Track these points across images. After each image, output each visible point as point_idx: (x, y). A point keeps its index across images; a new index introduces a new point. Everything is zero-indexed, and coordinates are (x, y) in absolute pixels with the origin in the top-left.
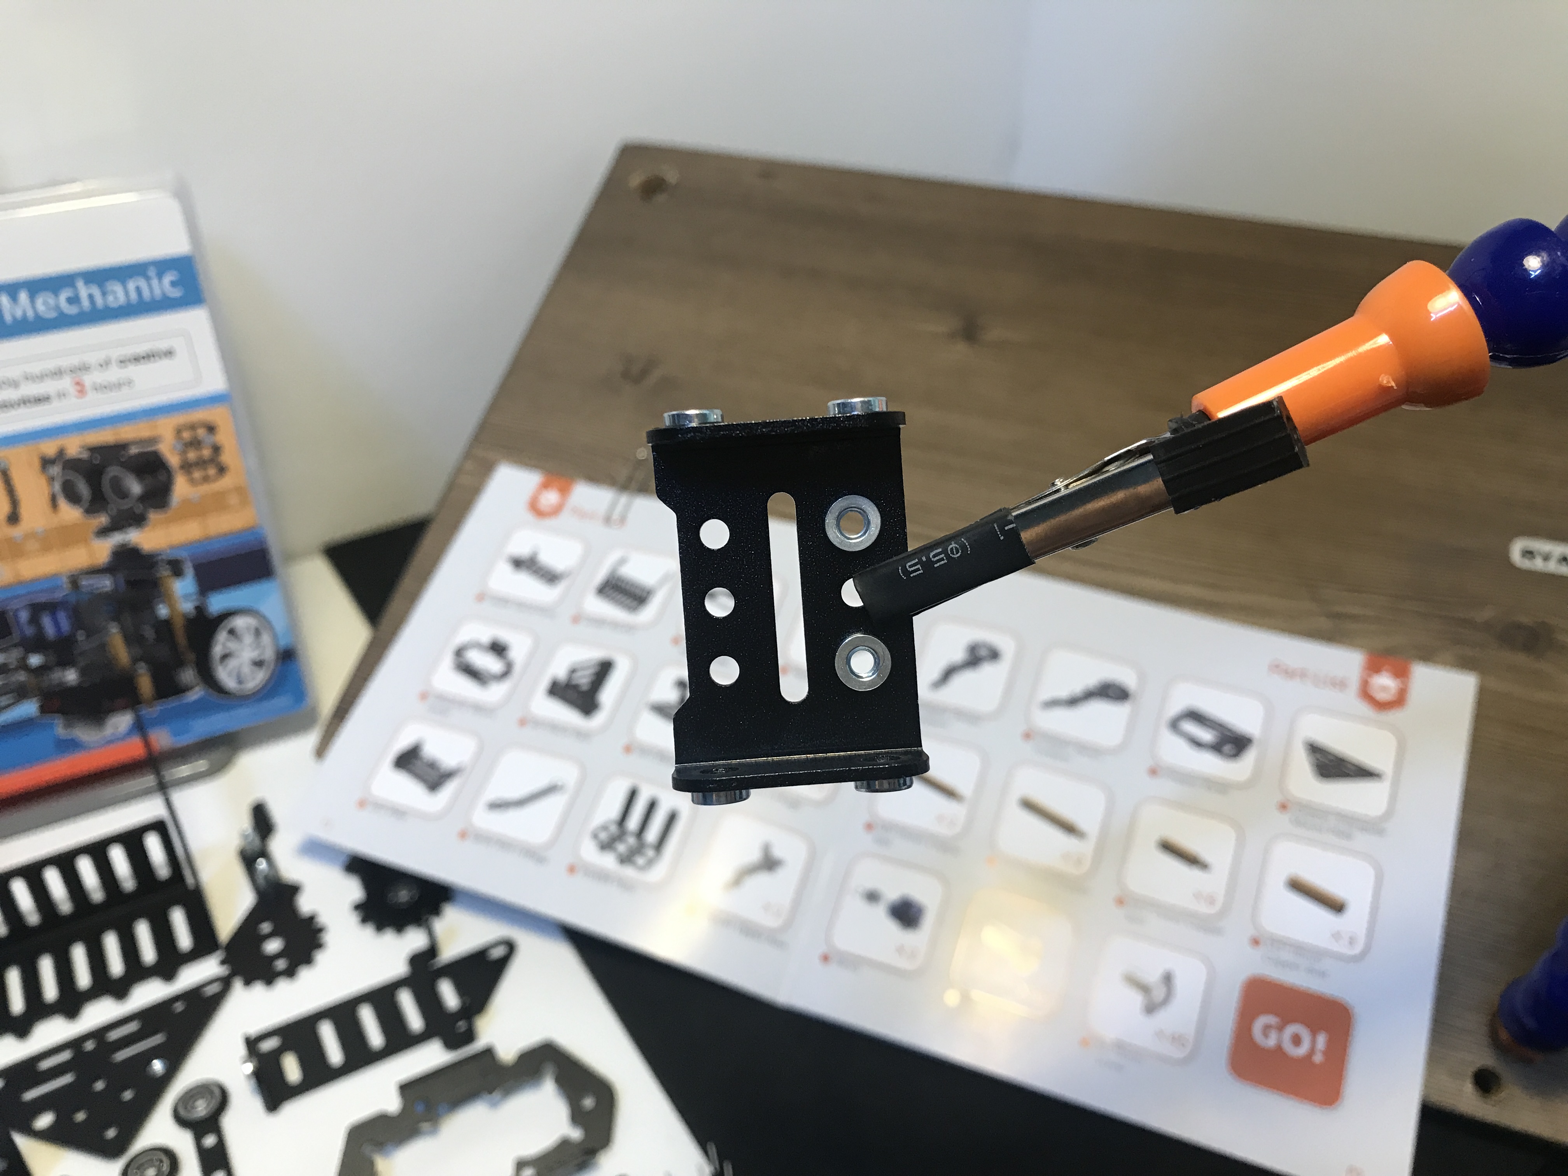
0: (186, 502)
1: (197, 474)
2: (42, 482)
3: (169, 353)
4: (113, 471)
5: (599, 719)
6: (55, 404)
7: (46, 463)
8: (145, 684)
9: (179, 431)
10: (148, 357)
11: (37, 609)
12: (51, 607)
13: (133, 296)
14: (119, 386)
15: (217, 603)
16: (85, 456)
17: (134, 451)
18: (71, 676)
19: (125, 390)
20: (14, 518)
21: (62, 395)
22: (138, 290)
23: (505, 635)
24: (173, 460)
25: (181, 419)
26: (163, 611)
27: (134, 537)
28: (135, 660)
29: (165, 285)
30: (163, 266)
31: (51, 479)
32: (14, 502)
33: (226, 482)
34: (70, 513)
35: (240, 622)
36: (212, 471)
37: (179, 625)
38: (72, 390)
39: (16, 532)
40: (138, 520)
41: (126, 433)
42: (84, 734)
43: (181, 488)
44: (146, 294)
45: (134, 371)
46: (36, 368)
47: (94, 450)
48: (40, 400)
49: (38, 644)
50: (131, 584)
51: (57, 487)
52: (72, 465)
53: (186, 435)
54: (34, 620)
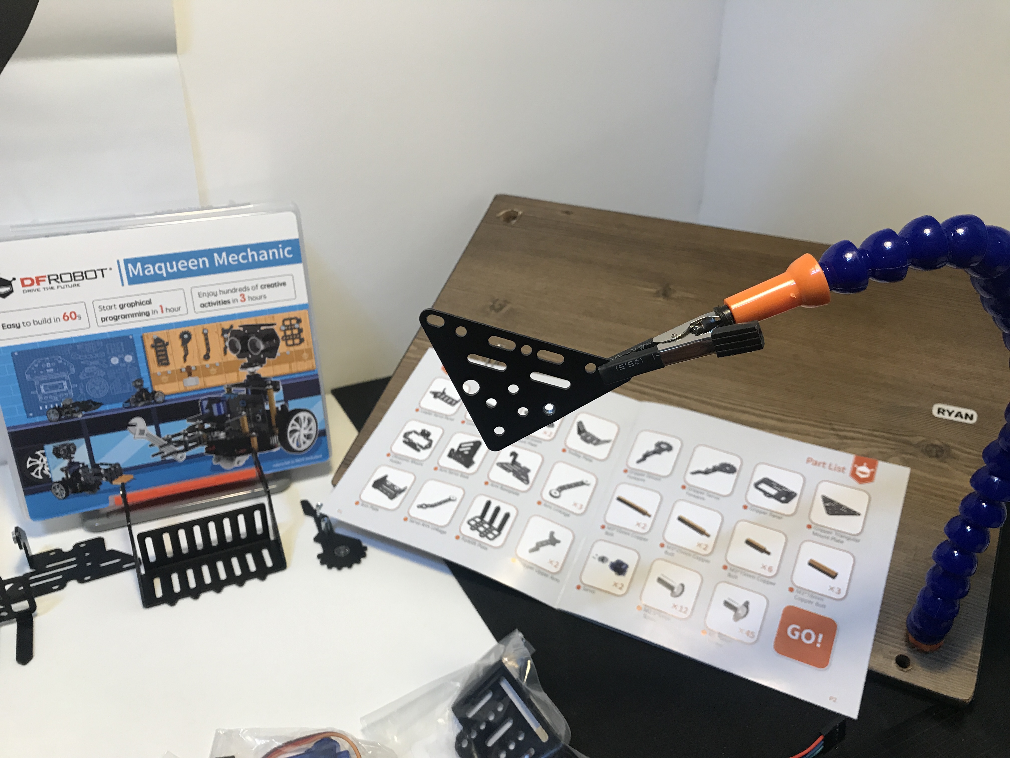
0: (284, 354)
1: (290, 342)
2: (222, 340)
3: (284, 284)
4: (253, 337)
5: (473, 469)
6: (232, 305)
7: (224, 331)
8: (255, 442)
9: (284, 321)
10: (275, 285)
11: (211, 401)
12: (218, 401)
13: (271, 257)
14: (260, 297)
15: (292, 405)
16: (241, 329)
17: (263, 328)
18: (222, 435)
19: (263, 300)
20: (207, 357)
21: (235, 301)
22: (274, 254)
23: (428, 428)
24: (280, 335)
25: (286, 315)
26: (267, 407)
27: (258, 370)
28: (251, 430)
29: (285, 253)
30: (286, 243)
31: (225, 340)
32: (208, 350)
33: (303, 346)
34: (232, 356)
35: (301, 415)
36: (297, 341)
37: (273, 414)
38: (239, 298)
39: (207, 363)
40: (261, 362)
41: (261, 320)
42: (224, 464)
43: (282, 348)
44: (277, 257)
45: (266, 291)
46: (225, 288)
47: (245, 327)
48: (225, 302)
49: (209, 418)
50: (253, 392)
51: (227, 344)
52: (235, 333)
53: (287, 323)
54: (209, 407)
